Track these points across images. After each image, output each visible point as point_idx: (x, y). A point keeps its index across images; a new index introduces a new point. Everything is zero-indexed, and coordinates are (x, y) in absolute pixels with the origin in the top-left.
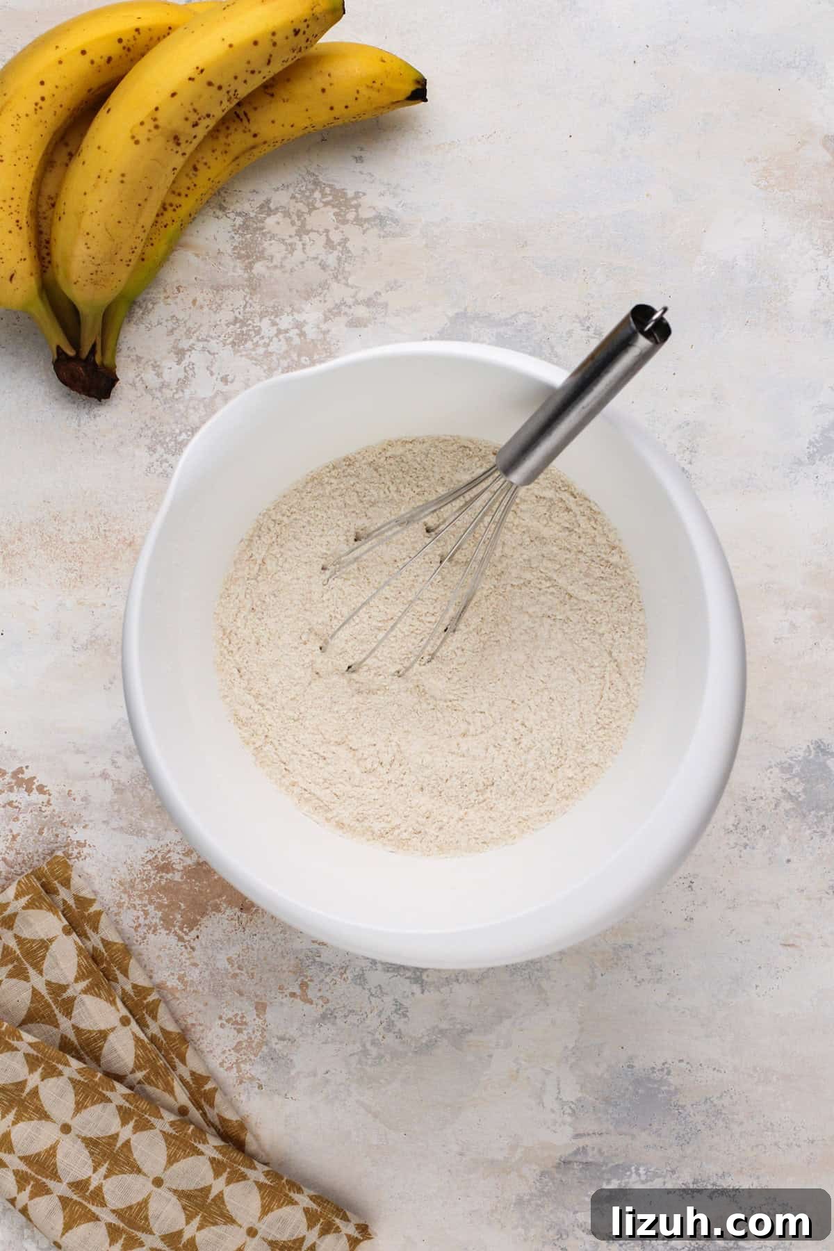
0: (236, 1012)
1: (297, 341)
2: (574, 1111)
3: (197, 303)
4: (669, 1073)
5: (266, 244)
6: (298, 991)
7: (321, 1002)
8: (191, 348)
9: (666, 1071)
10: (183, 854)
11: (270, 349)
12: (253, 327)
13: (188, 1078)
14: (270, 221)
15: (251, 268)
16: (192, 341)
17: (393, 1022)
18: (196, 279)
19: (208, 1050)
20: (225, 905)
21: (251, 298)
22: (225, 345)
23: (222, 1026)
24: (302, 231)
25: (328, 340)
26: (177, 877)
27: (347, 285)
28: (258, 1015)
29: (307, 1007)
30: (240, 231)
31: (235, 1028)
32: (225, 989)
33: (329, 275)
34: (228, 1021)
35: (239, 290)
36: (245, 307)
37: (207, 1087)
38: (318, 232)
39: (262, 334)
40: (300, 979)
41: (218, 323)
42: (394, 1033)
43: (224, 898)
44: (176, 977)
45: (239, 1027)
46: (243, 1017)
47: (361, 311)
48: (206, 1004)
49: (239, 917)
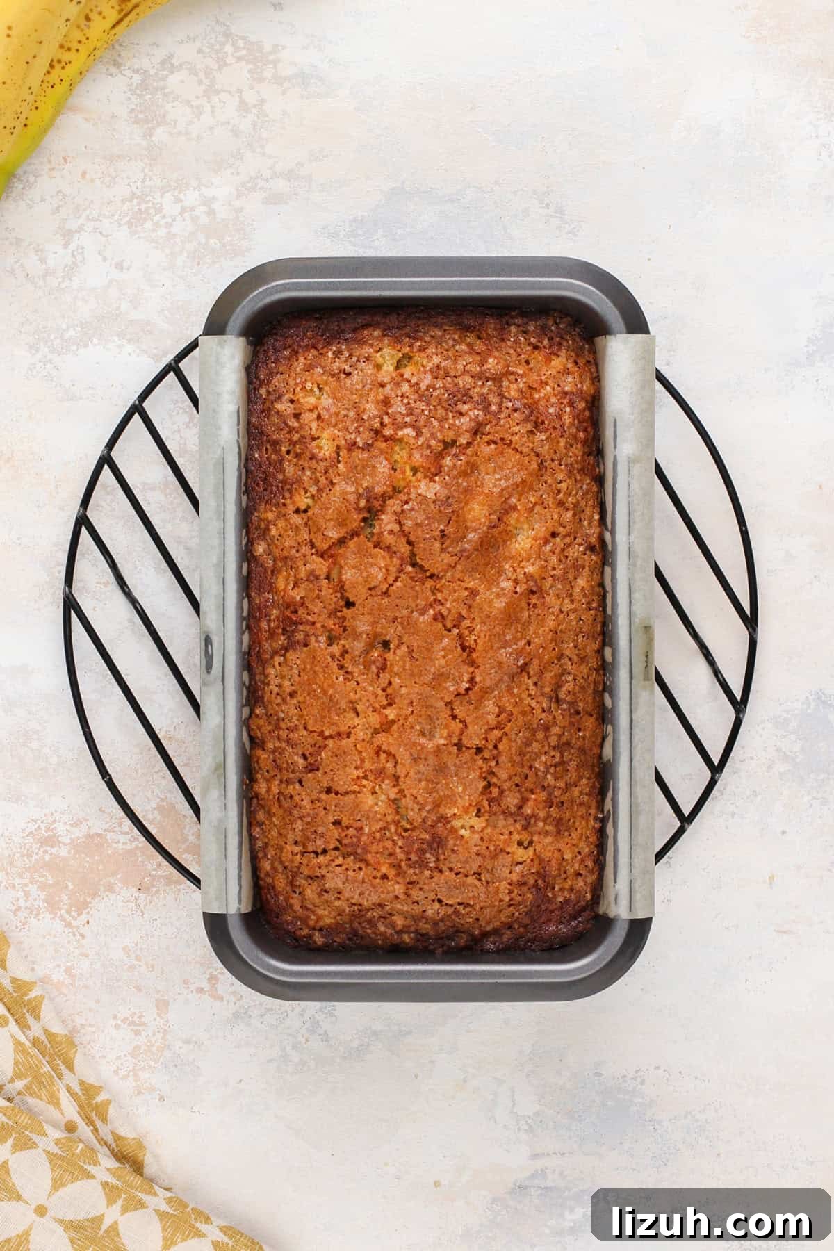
0: (133, 1010)
1: (204, 220)
2: (531, 1126)
3: (88, 176)
4: (643, 1082)
5: (169, 106)
6: (205, 985)
7: (233, 999)
8: (80, 229)
9: (639, 1080)
10: (72, 826)
11: (174, 230)
12: (153, 204)
13: (76, 1088)
14: (173, 80)
15: (151, 135)
16: (81, 221)
17: (318, 1022)
18: (86, 147)
19: (100, 1055)
20: (120, 885)
21: (151, 171)
22: (120, 225)
23: (117, 1027)
24: (211, 91)
25: (241, 219)
26: (64, 852)
27: (264, 154)
28: (159, 1015)
29: (218, 1003)
30: (138, 92)
31: (132, 1030)
32: (120, 983)
33: (243, 142)
34: (124, 1021)
35: (136, 160)
36: (143, 181)
37: (99, 1099)
38: (230, 92)
39: (164, 211)
40: (208, 972)
41: (113, 199)
42: (320, 1035)
43: (119, 876)
44: (63, 969)
45: (135, 1028)
46: (141, 1016)
47: (281, 185)
48: (98, 1001)
49: (136, 899)
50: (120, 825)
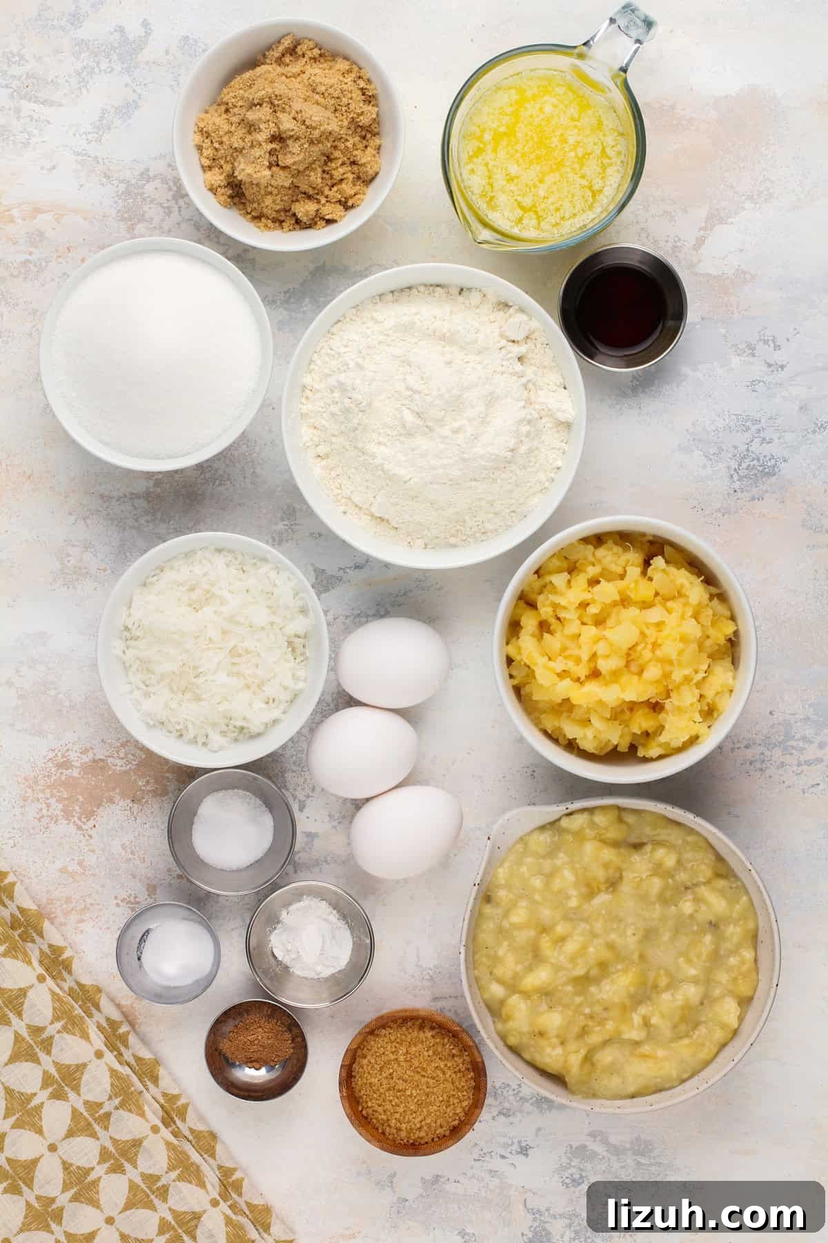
0: (130, 891)
5: (146, 208)
10: (81, 753)
14: (150, 187)
15: (133, 229)
18: (84, 240)
20: (118, 798)
23: (118, 905)
24: (178, 195)
26: (75, 773)
28: (149, 895)
30: (123, 197)
31: (129, 907)
32: (119, 872)
34: (123, 900)
43: (117, 791)
44: (76, 862)
45: (132, 905)
46: (135, 897)
48: (103, 886)
49: (131, 808)
50: (118, 752)
